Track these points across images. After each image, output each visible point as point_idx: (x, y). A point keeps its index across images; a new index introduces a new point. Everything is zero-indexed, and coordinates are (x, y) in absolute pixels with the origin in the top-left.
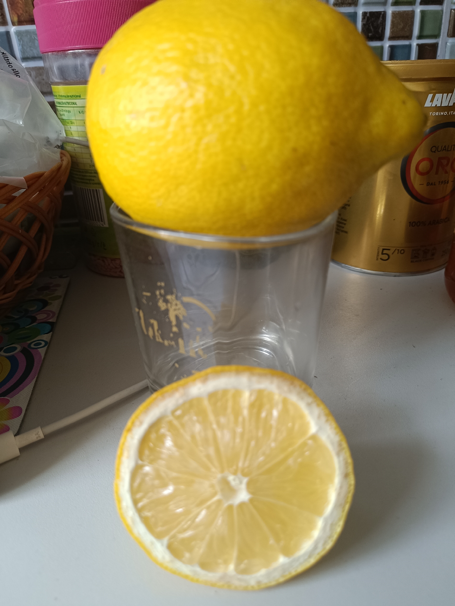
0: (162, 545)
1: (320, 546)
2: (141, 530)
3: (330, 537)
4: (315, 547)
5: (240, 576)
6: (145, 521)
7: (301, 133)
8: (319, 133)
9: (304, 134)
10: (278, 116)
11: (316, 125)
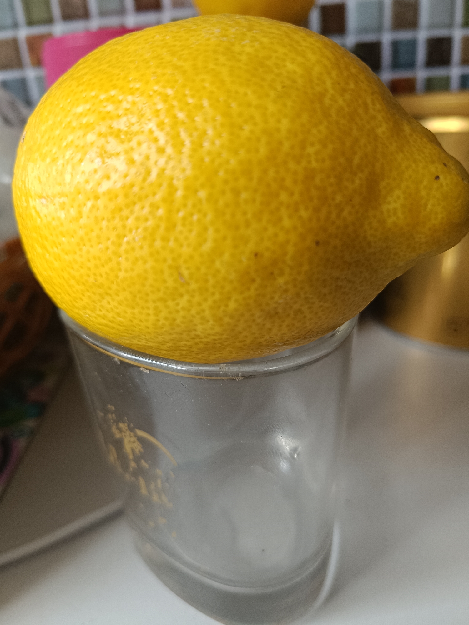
7: (265, 229)
8: (295, 228)
9: (271, 230)
10: (227, 205)
11: (290, 217)
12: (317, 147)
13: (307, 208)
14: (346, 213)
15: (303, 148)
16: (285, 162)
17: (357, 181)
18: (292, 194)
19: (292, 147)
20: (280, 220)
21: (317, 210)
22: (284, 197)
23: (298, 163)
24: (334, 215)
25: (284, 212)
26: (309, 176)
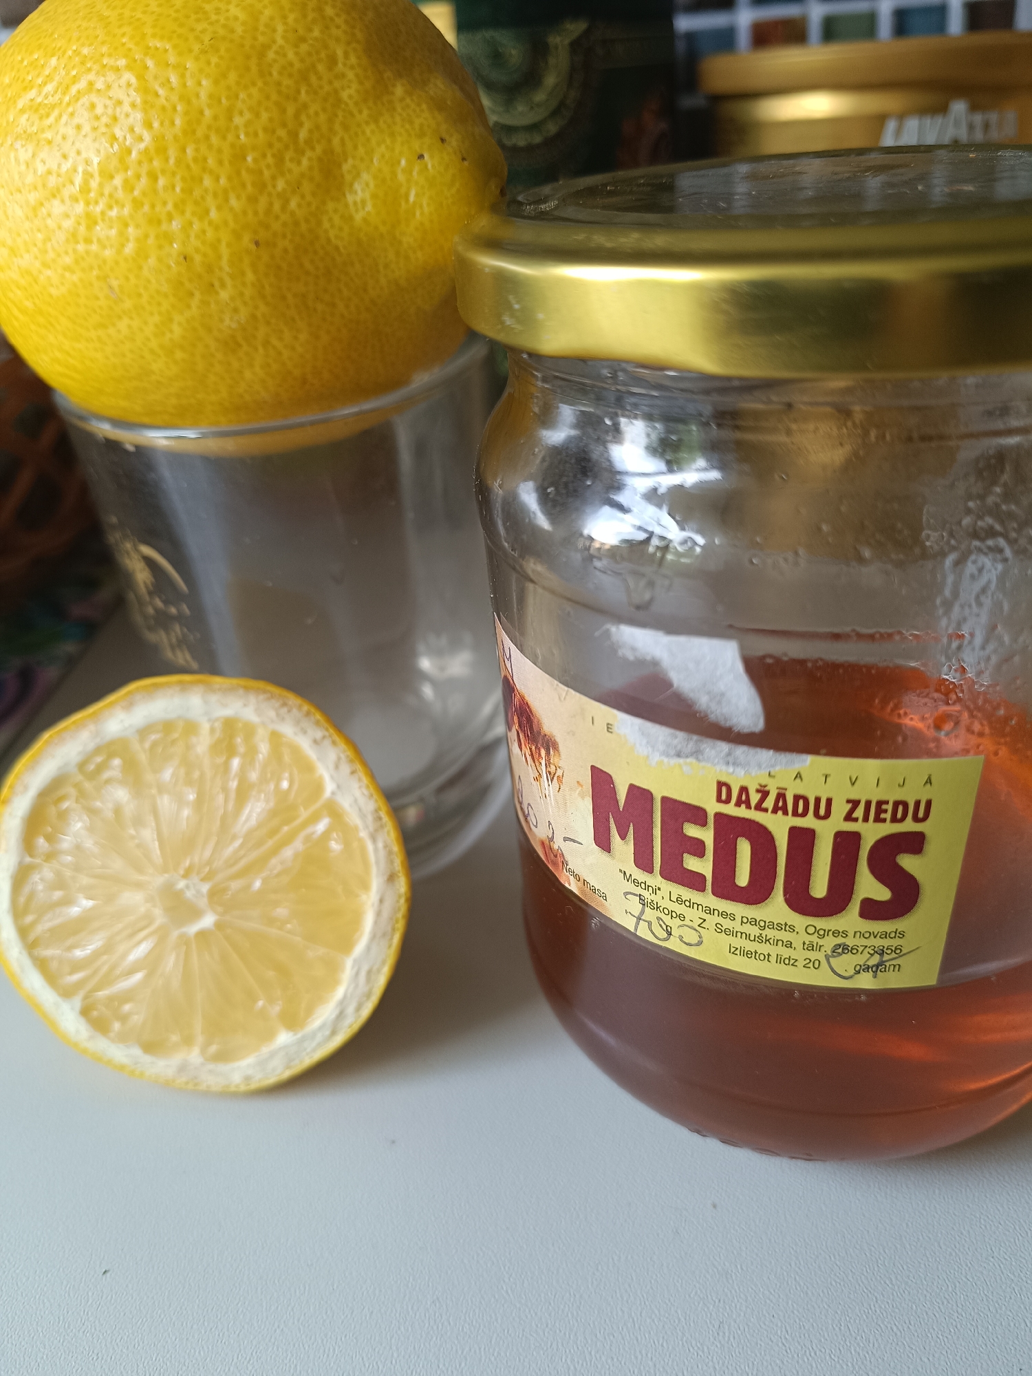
0: (72, 1009)
1: (350, 1010)
2: (34, 982)
3: (368, 995)
4: (341, 1015)
5: (211, 1066)
6: (42, 965)
7: (191, 224)
8: (226, 223)
9: (197, 226)
10: (144, 194)
11: (219, 208)
12: (248, 116)
13: (238, 197)
14: (293, 204)
15: (230, 119)
16: (207, 137)
17: (305, 162)
18: (217, 179)
19: (215, 118)
20: (207, 212)
21: (253, 200)
22: (208, 182)
23: (224, 138)
24: (277, 207)
25: (211, 203)
26: (239, 156)
